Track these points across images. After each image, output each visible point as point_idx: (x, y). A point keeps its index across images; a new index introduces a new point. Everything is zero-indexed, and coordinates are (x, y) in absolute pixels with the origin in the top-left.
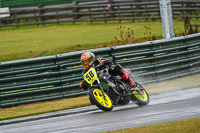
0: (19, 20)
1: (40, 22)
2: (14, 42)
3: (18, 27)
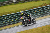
0: (19, 2)
1: (24, 2)
2: (19, 7)
3: (19, 3)
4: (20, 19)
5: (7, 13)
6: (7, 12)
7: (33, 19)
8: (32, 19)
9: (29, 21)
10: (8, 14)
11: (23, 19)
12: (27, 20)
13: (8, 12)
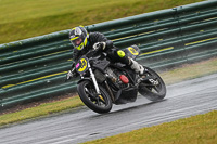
4: (70, 74)
5: (117, 11)
6: (118, 7)
7: (149, 72)
8: (142, 71)
9: (125, 84)
10: (125, 15)
11: (87, 74)
12: (109, 79)
13: (124, 6)
